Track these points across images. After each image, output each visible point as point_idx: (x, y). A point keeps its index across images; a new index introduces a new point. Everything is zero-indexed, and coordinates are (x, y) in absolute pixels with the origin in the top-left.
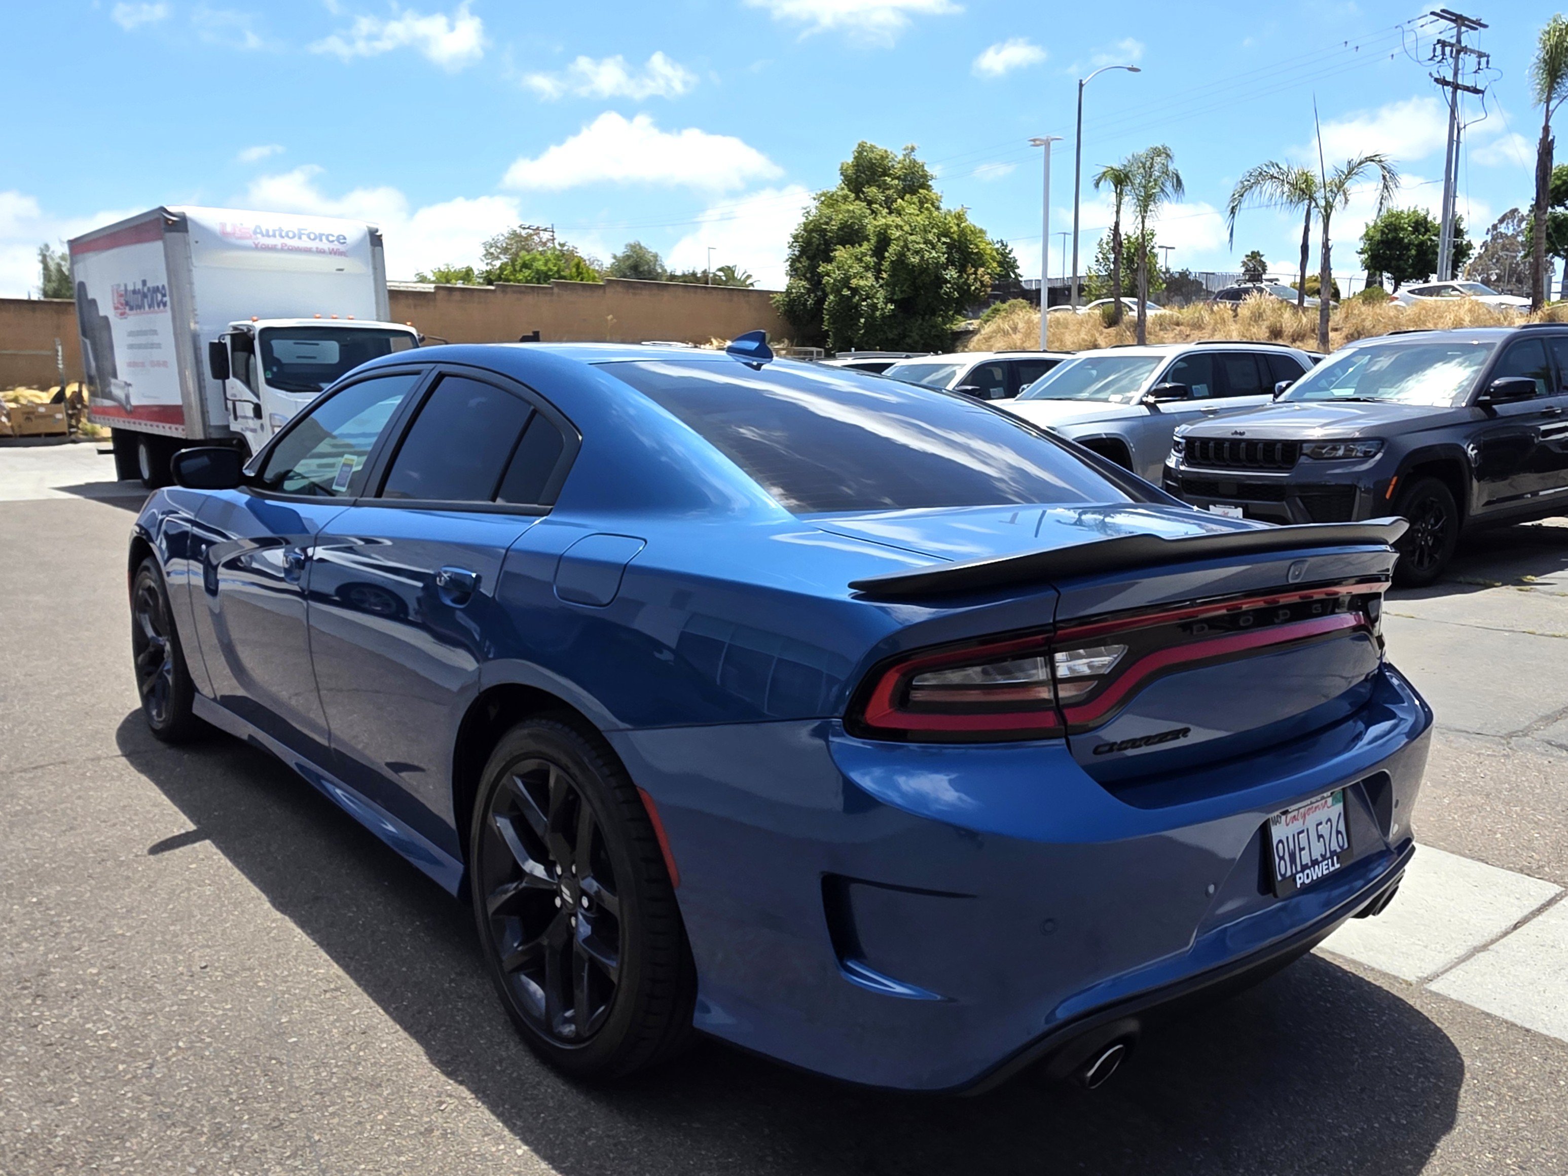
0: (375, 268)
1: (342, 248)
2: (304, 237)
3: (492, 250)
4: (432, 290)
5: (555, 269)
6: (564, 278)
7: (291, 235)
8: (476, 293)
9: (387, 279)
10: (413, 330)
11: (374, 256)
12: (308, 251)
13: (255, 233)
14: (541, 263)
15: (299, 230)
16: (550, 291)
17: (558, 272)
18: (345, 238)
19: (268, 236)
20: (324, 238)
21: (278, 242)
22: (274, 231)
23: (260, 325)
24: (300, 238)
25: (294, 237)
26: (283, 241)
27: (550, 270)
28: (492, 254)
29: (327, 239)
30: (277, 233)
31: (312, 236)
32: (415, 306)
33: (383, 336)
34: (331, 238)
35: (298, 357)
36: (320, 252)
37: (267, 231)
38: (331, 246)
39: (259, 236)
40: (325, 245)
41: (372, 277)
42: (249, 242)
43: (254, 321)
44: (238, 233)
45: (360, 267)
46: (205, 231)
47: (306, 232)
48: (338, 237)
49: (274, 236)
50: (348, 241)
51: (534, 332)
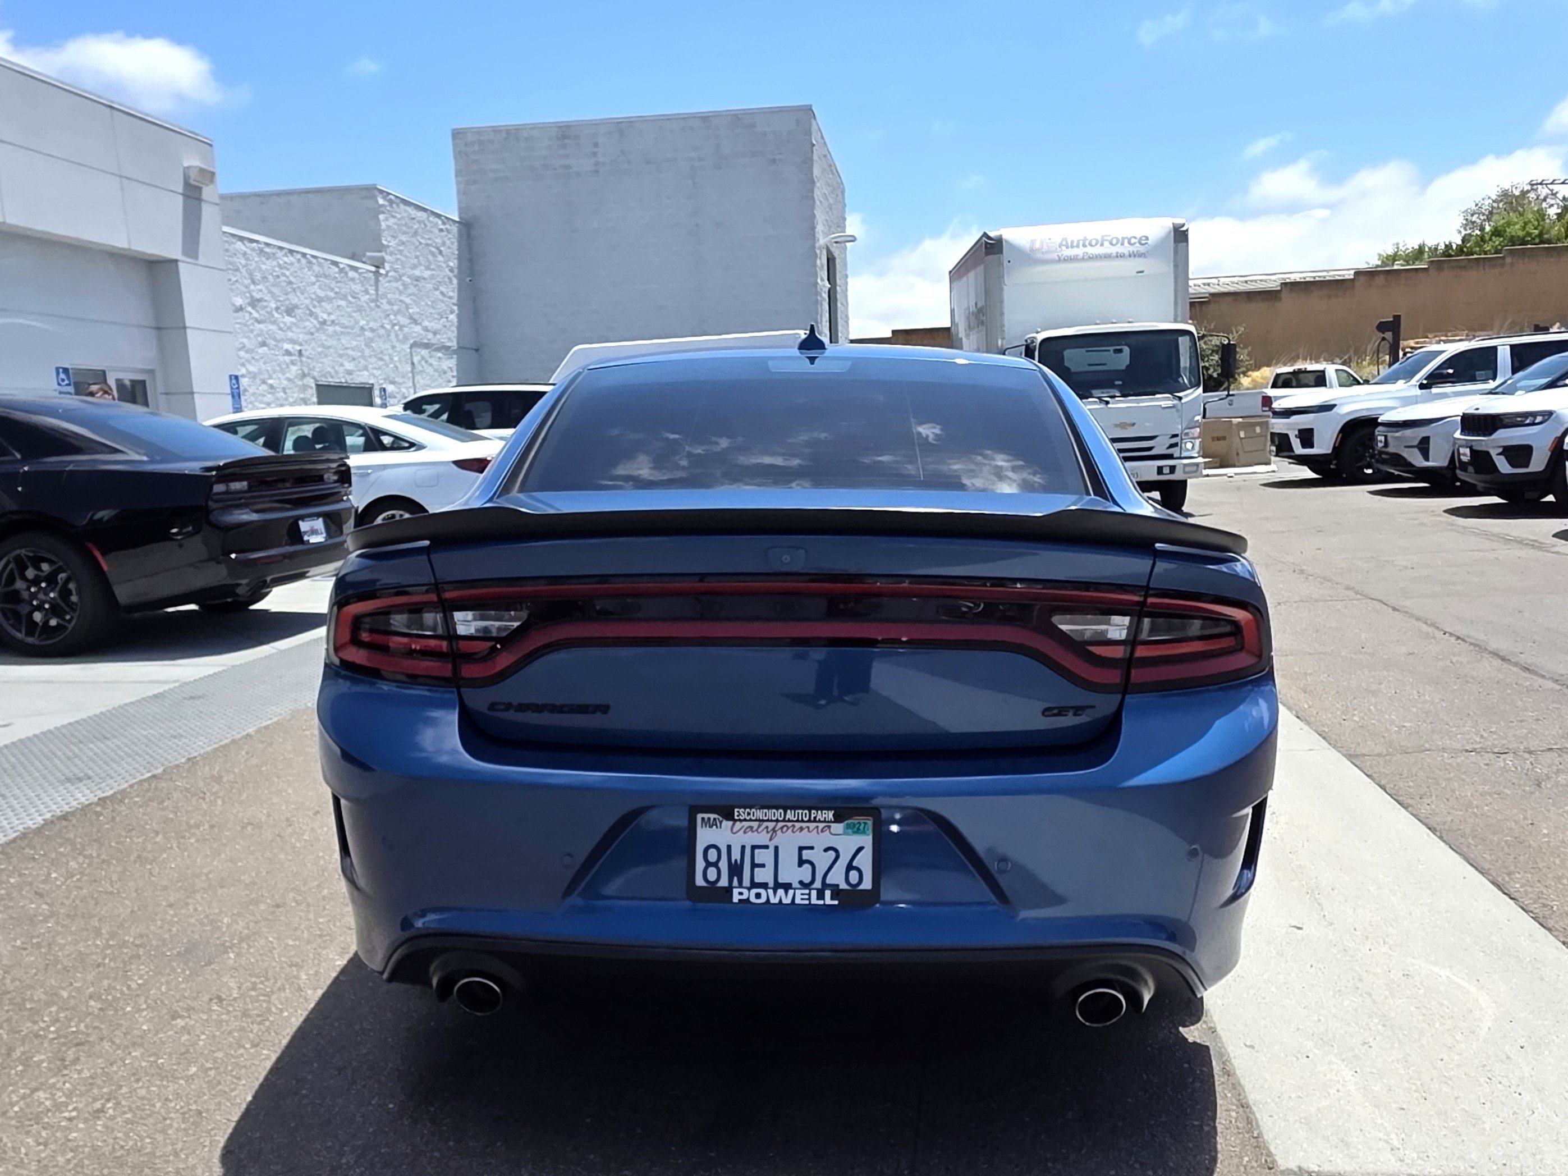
0: (1176, 266)
1: (1142, 249)
2: (1106, 244)
3: (1474, 218)
4: (1352, 277)
5: (1536, 232)
6: (1549, 241)
7: (1094, 243)
8: (1403, 275)
9: (1190, 276)
10: (1192, 328)
11: (1176, 252)
12: (1108, 257)
13: (1060, 245)
14: (1517, 227)
15: (1103, 237)
16: (1501, 261)
17: (1540, 235)
18: (1147, 238)
19: (1072, 247)
20: (1126, 241)
21: (1079, 252)
22: (1078, 241)
23: (1040, 337)
24: (1102, 245)
25: (1096, 244)
26: (1085, 250)
27: (1529, 234)
28: (1473, 222)
29: (1129, 243)
30: (1081, 243)
31: (1114, 242)
32: (1329, 297)
33: (1169, 337)
34: (1133, 241)
35: (1090, 365)
36: (1120, 256)
37: (1072, 242)
38: (1131, 249)
39: (1064, 248)
40: (1126, 249)
41: (1172, 276)
42: (1054, 256)
43: (1037, 332)
44: (1045, 248)
45: (1161, 268)
46: (1016, 249)
47: (1109, 238)
48: (1141, 239)
49: (1078, 246)
50: (1149, 242)
51: (1394, 316)
